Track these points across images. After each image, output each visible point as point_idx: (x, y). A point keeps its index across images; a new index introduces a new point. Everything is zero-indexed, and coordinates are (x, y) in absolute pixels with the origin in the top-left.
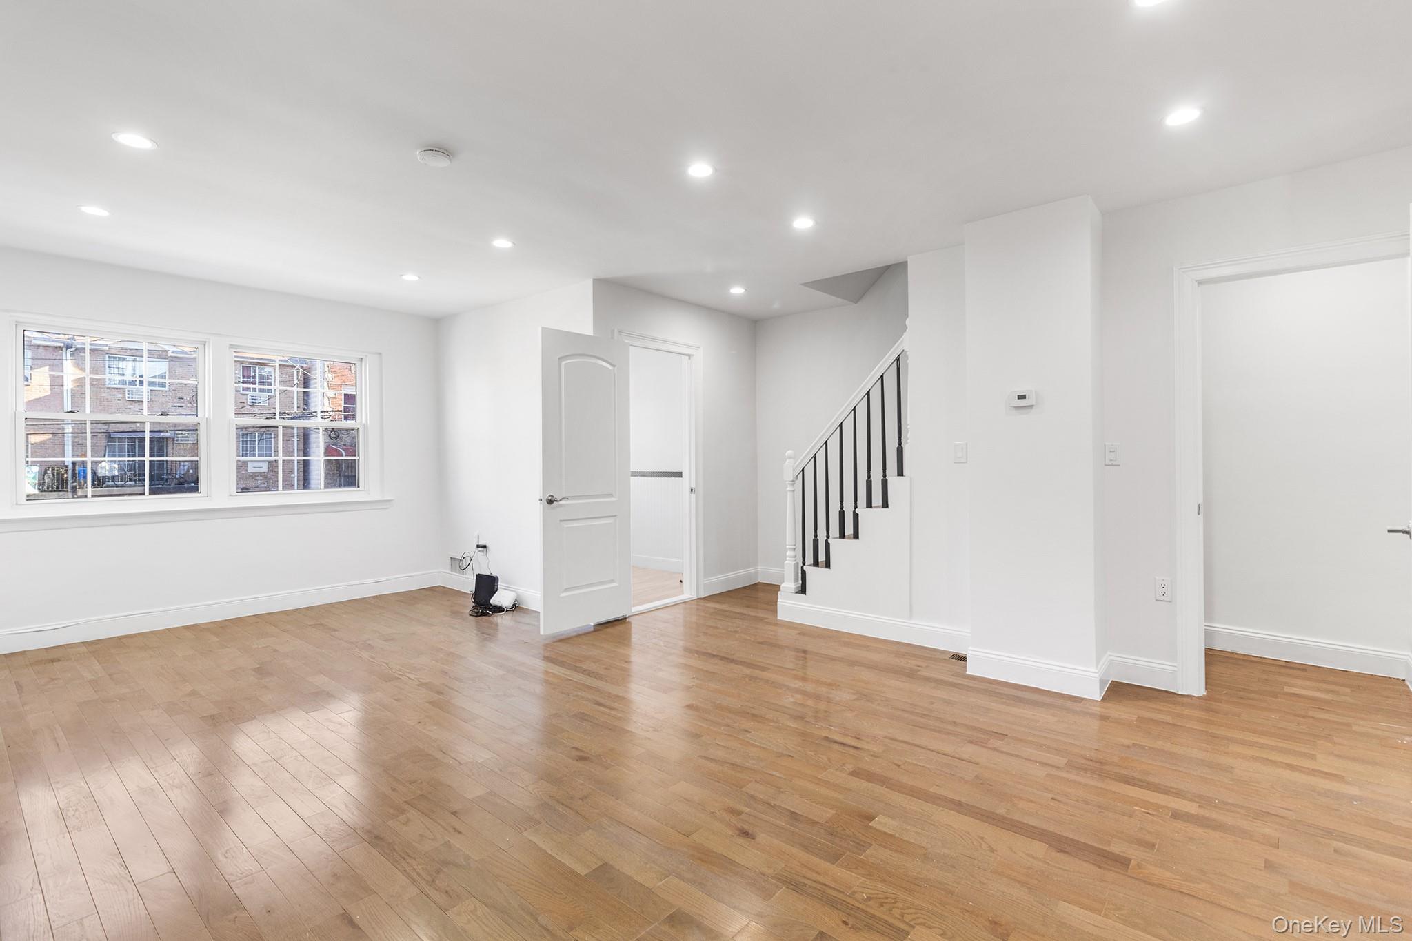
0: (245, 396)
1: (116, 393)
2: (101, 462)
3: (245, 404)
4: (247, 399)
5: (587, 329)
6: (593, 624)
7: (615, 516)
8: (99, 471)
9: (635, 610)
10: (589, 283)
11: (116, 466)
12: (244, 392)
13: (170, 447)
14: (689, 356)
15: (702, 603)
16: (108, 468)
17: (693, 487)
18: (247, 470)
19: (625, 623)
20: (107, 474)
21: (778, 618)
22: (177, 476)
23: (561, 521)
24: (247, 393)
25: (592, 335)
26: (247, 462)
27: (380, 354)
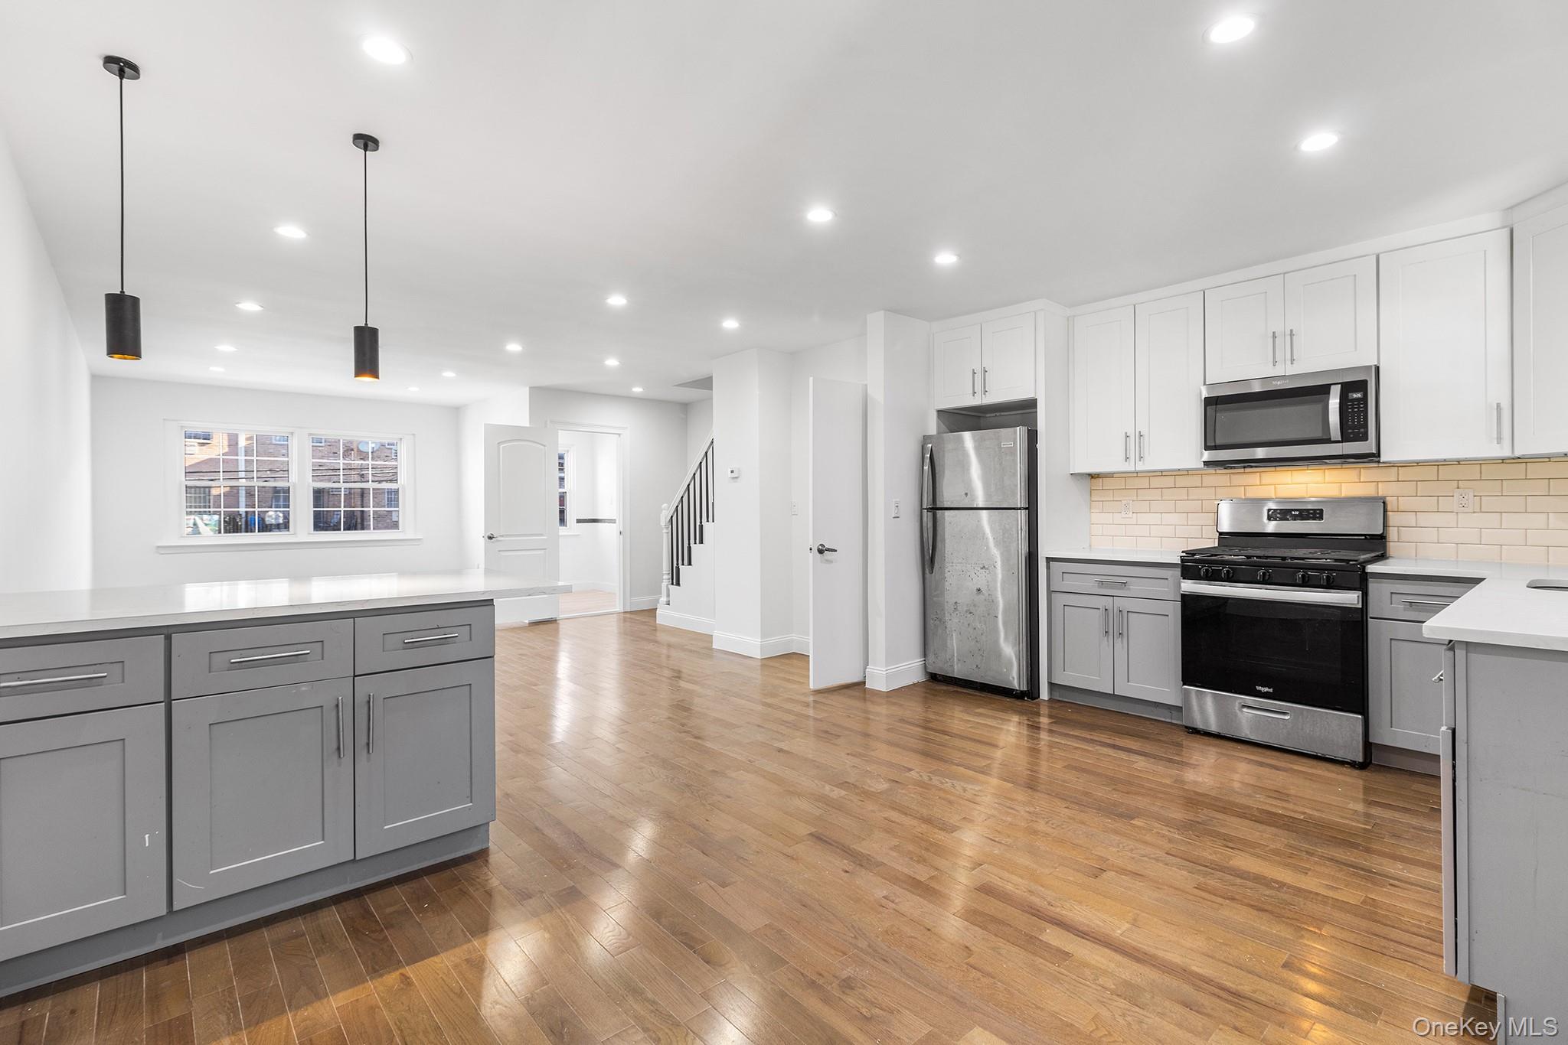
0: (390, 451)
1: (280, 449)
2: (268, 512)
3: (390, 458)
4: (391, 453)
5: (525, 422)
6: (527, 622)
7: (545, 549)
8: (267, 519)
9: (561, 616)
10: (527, 389)
11: (281, 515)
12: (389, 447)
13: (326, 497)
14: (619, 435)
15: (628, 615)
16: (274, 516)
17: (621, 530)
18: (391, 519)
19: (556, 623)
20: (273, 522)
21: (657, 622)
22: (332, 525)
23: (499, 551)
24: (391, 447)
25: (528, 425)
26: (391, 511)
27: (414, 435)
